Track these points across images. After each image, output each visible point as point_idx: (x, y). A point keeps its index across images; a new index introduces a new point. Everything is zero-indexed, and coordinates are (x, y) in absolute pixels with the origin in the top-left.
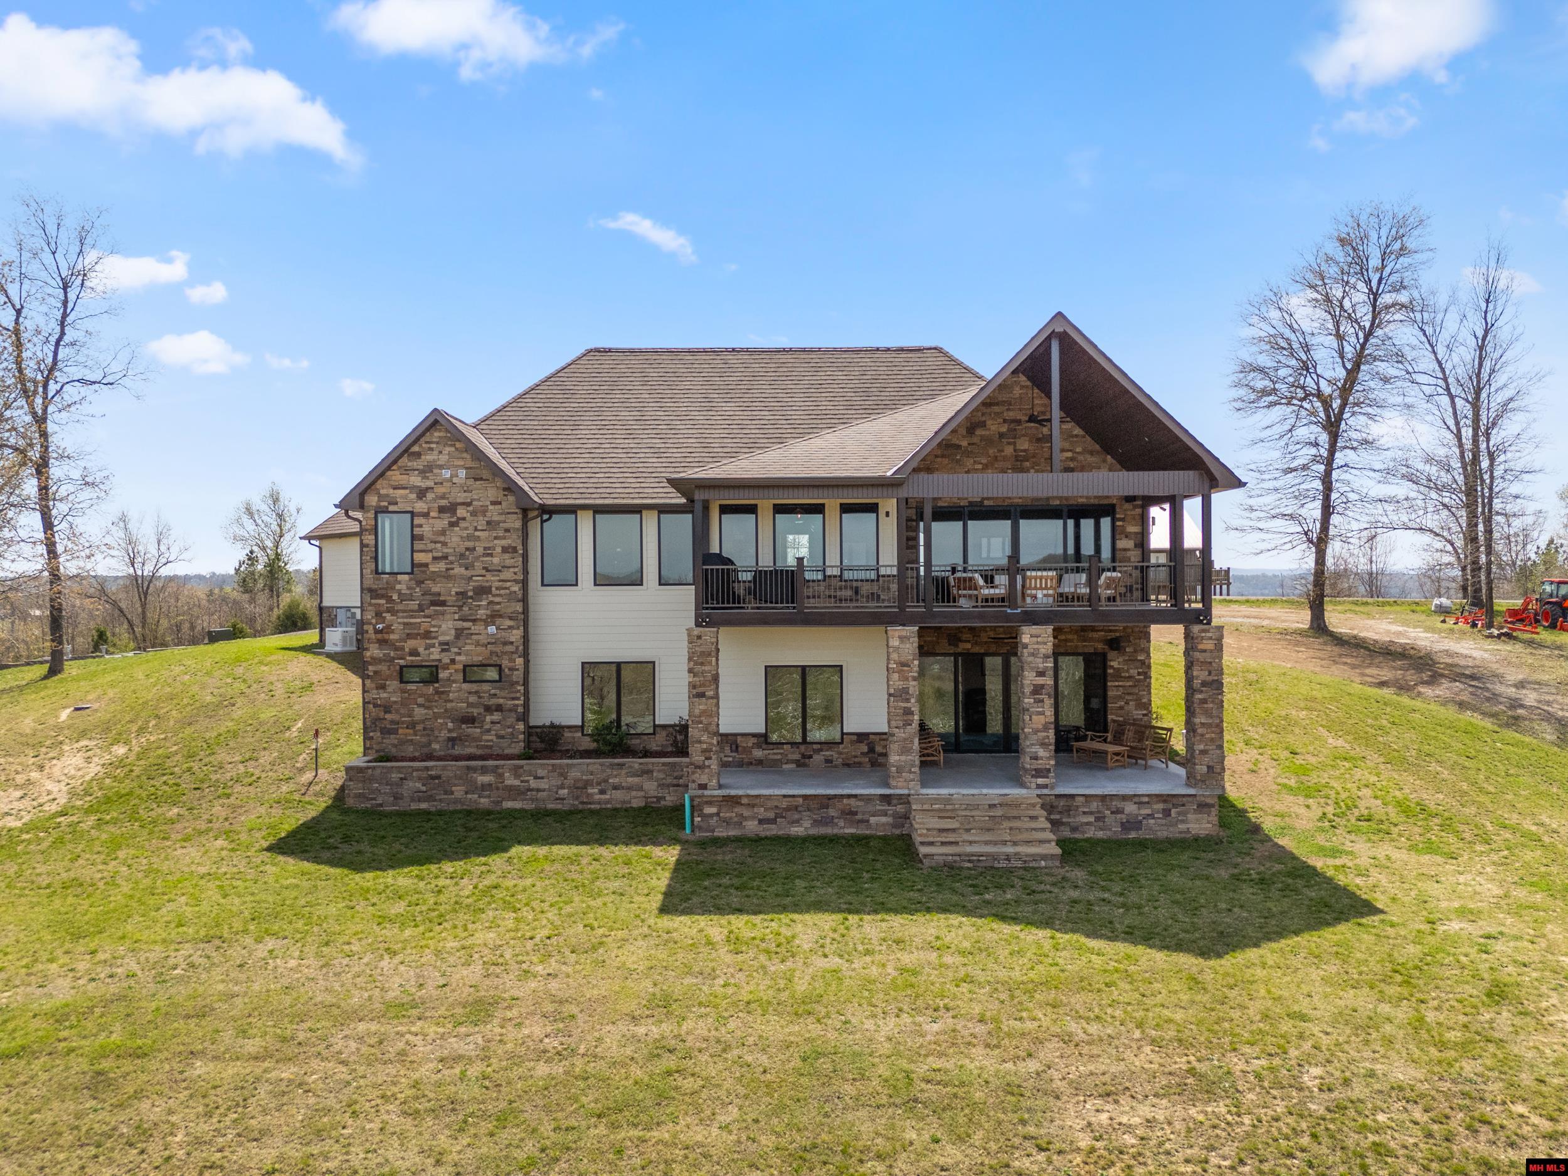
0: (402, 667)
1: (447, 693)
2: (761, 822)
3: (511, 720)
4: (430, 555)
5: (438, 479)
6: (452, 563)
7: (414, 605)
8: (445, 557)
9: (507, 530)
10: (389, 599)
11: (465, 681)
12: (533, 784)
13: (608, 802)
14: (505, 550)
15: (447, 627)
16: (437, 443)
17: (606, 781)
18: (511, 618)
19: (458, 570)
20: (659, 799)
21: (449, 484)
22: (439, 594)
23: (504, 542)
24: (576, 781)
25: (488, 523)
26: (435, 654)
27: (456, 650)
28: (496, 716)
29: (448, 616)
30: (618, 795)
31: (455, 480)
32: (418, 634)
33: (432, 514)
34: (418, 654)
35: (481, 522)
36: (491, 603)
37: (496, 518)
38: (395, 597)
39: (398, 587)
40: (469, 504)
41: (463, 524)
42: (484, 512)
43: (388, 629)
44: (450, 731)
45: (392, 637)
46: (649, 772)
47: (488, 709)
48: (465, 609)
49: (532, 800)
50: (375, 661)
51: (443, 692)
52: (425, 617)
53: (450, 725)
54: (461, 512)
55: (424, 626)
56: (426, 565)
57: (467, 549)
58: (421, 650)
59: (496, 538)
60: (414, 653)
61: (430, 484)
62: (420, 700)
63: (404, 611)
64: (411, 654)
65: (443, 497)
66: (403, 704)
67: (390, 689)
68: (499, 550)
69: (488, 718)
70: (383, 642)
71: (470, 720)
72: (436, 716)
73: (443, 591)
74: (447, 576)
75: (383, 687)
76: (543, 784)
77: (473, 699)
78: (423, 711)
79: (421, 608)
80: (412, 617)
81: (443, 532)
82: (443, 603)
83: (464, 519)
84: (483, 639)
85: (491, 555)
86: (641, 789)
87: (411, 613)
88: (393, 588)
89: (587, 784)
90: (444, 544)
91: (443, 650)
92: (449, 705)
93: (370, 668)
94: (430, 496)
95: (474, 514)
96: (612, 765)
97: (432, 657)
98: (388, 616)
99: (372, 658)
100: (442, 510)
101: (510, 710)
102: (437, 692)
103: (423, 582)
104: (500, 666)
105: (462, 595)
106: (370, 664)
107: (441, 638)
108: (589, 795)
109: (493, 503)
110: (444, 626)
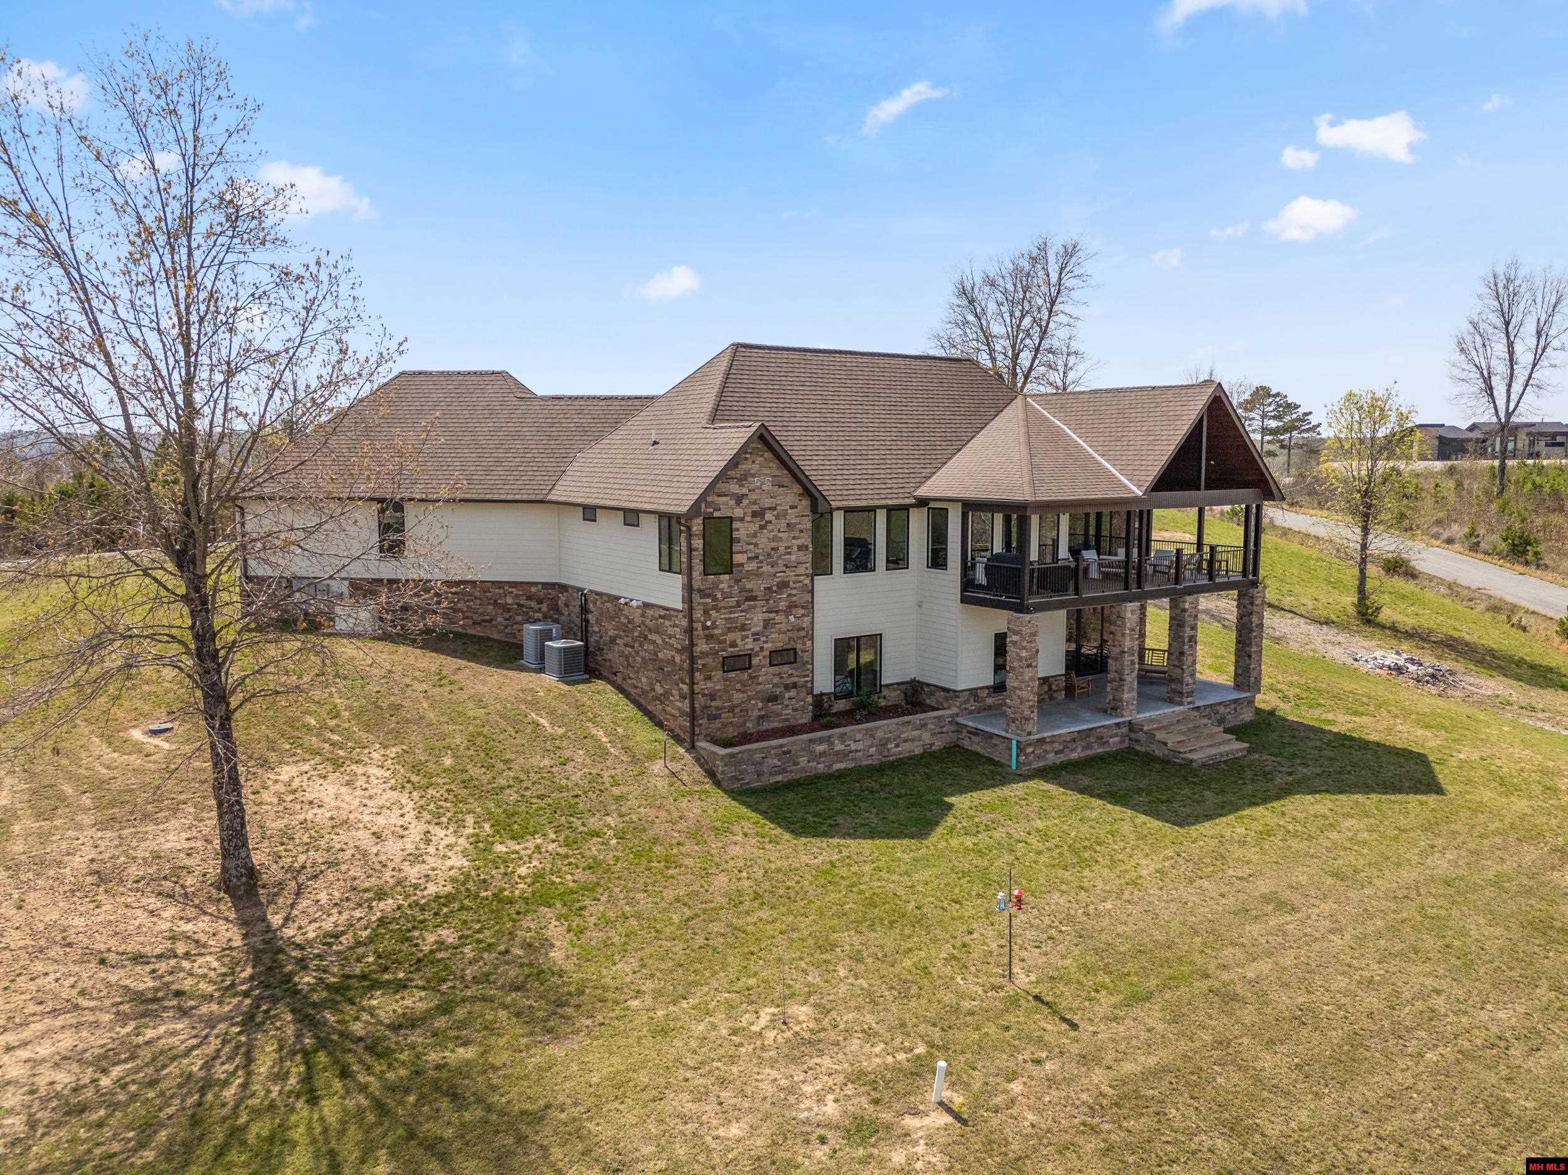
0: (724, 658)
1: (757, 677)
2: (1056, 753)
3: (803, 695)
4: (745, 556)
5: (752, 487)
6: (761, 562)
7: (732, 601)
8: (756, 557)
9: (801, 531)
10: (715, 599)
11: (771, 665)
12: (853, 747)
13: (900, 753)
14: (800, 548)
15: (757, 619)
16: (751, 453)
17: (899, 736)
18: (803, 607)
19: (766, 568)
20: (932, 745)
21: (760, 491)
22: (752, 591)
23: (799, 542)
24: (880, 740)
25: (788, 525)
26: (749, 644)
27: (764, 639)
28: (793, 693)
29: (759, 610)
30: (906, 746)
31: (764, 487)
32: (736, 627)
33: (748, 519)
34: (737, 646)
35: (783, 524)
36: (790, 595)
37: (793, 521)
38: (719, 596)
39: (721, 586)
40: (774, 509)
41: (770, 527)
42: (784, 514)
43: (714, 626)
44: (760, 710)
45: (716, 632)
46: (925, 725)
47: (787, 687)
48: (771, 602)
49: (852, 760)
50: (704, 655)
51: (755, 677)
52: (742, 611)
53: (760, 705)
54: (769, 516)
55: (741, 620)
56: (742, 565)
57: (773, 549)
58: (739, 641)
59: (794, 538)
60: (733, 644)
61: (745, 491)
62: (738, 686)
63: (725, 608)
64: (731, 646)
65: (755, 503)
66: (726, 691)
67: (715, 679)
68: (795, 549)
69: (787, 695)
70: (709, 638)
71: (773, 699)
72: (749, 699)
73: (755, 588)
74: (757, 574)
75: (709, 678)
76: (859, 746)
77: (776, 680)
78: (741, 695)
79: (738, 604)
80: (731, 613)
81: (755, 535)
82: (755, 598)
83: (770, 522)
84: (783, 627)
85: (789, 553)
86: (920, 739)
87: (731, 609)
88: (717, 588)
89: (888, 740)
90: (756, 545)
91: (755, 640)
92: (759, 688)
93: (700, 662)
94: (745, 502)
95: (777, 517)
96: (903, 724)
97: (747, 647)
98: (713, 613)
99: (702, 653)
100: (754, 514)
101: (802, 686)
102: (751, 677)
103: (740, 581)
104: (795, 649)
105: (768, 589)
106: (700, 658)
107: (754, 630)
108: (889, 750)
109: (792, 507)
110: (755, 619)
